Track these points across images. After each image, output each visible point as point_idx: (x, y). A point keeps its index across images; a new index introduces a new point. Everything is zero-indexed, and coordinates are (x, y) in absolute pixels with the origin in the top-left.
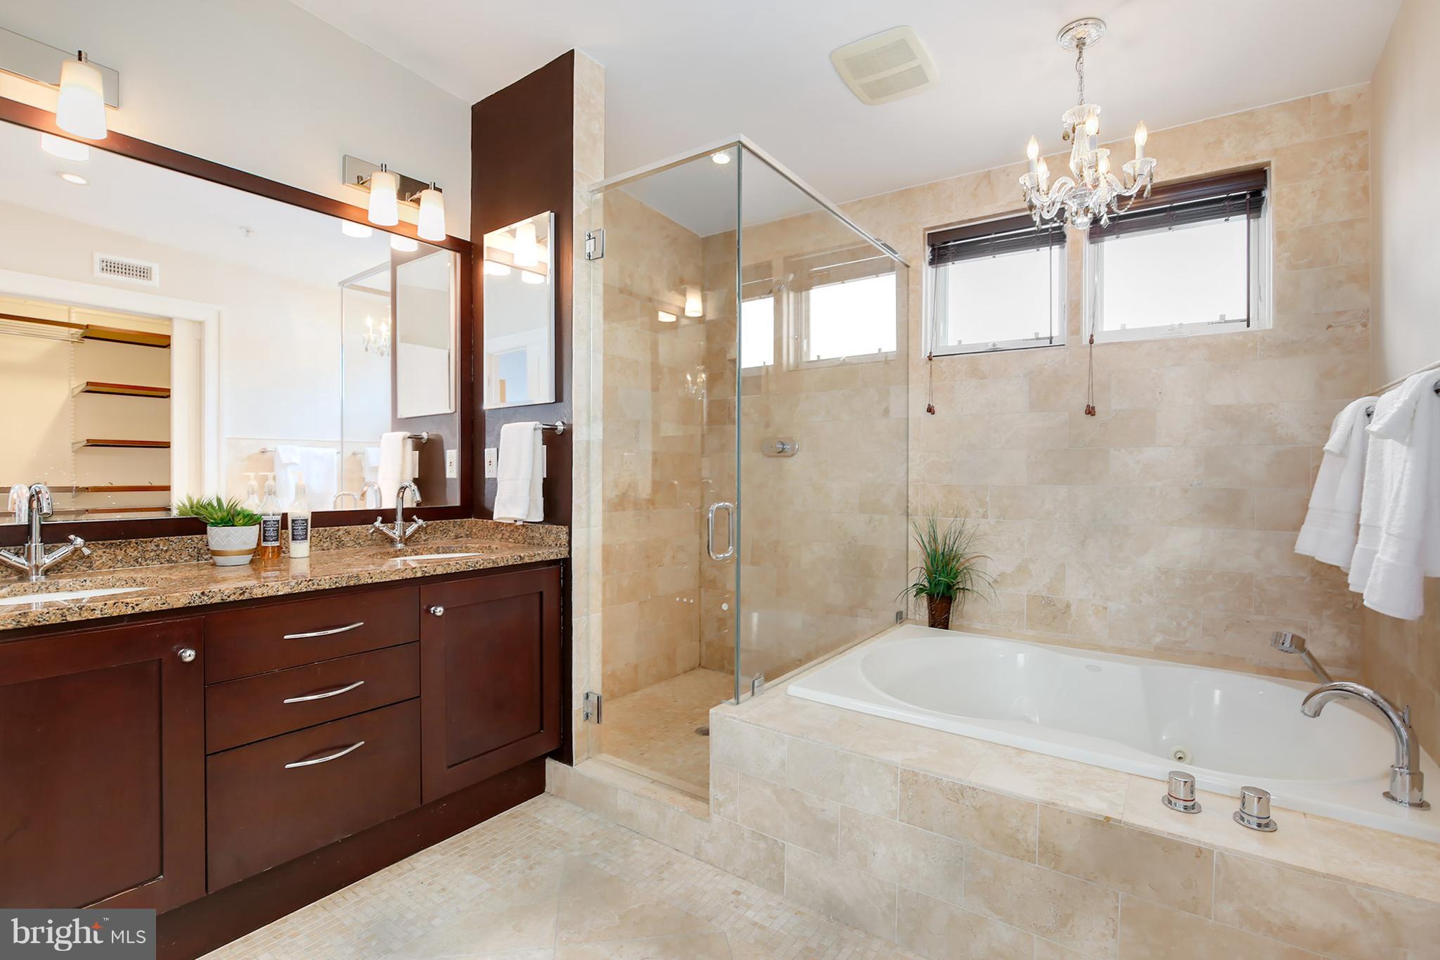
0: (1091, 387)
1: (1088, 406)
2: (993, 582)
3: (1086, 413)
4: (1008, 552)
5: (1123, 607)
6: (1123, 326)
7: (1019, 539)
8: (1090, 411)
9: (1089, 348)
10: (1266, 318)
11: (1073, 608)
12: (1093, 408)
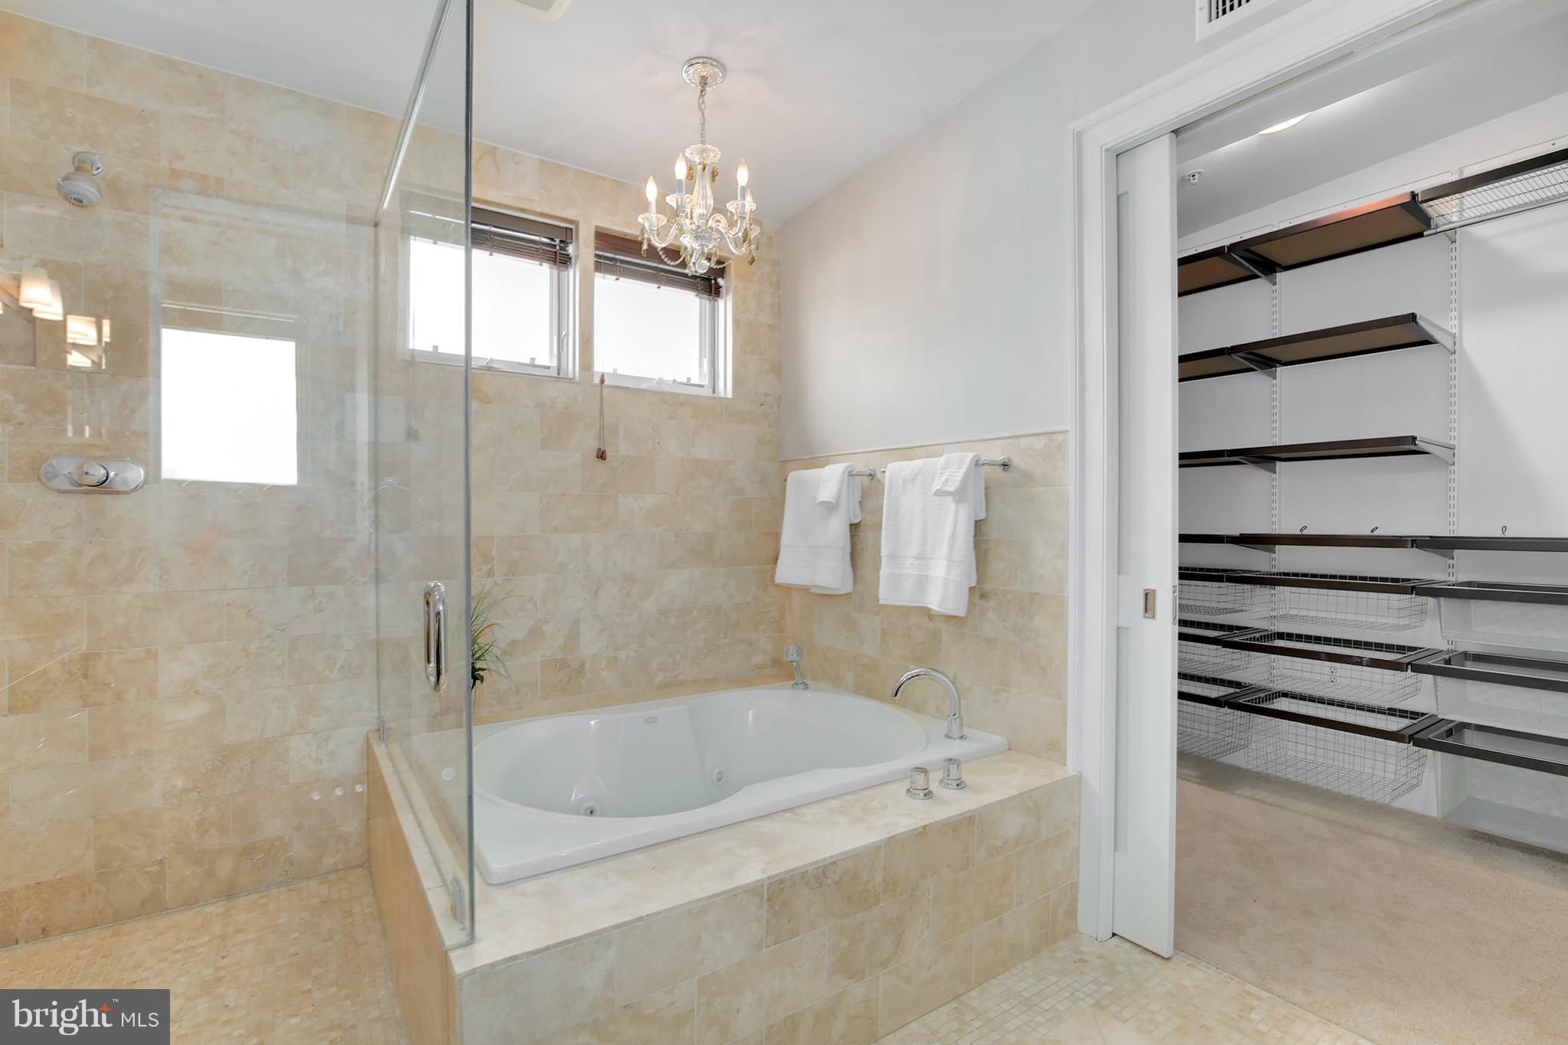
0: (602, 428)
1: (599, 449)
2: (501, 654)
3: (597, 457)
4: (519, 614)
5: (631, 653)
6: (615, 370)
7: (531, 598)
8: (602, 455)
9: (600, 388)
10: (726, 388)
11: (588, 665)
12: (603, 452)
